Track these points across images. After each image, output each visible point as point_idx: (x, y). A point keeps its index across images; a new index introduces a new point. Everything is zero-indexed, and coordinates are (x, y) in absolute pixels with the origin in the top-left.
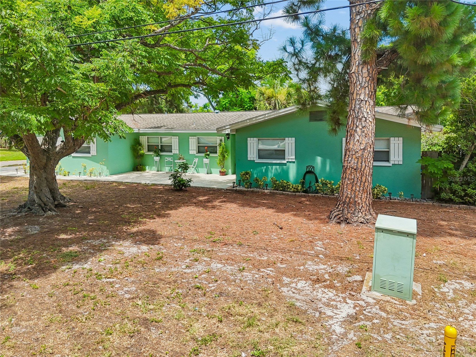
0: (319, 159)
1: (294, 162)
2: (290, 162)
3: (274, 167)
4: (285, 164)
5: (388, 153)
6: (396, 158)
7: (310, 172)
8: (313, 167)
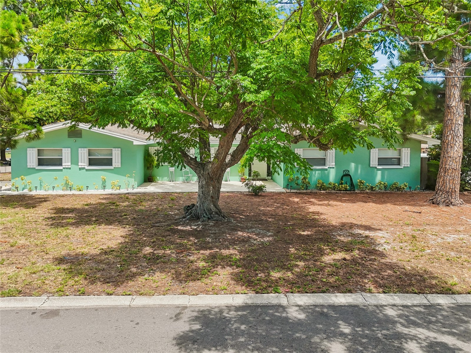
0: (353, 165)
1: (333, 168)
2: (331, 168)
3: (317, 172)
4: (326, 170)
5: (399, 159)
6: (406, 163)
7: (347, 175)
8: (349, 171)
